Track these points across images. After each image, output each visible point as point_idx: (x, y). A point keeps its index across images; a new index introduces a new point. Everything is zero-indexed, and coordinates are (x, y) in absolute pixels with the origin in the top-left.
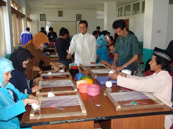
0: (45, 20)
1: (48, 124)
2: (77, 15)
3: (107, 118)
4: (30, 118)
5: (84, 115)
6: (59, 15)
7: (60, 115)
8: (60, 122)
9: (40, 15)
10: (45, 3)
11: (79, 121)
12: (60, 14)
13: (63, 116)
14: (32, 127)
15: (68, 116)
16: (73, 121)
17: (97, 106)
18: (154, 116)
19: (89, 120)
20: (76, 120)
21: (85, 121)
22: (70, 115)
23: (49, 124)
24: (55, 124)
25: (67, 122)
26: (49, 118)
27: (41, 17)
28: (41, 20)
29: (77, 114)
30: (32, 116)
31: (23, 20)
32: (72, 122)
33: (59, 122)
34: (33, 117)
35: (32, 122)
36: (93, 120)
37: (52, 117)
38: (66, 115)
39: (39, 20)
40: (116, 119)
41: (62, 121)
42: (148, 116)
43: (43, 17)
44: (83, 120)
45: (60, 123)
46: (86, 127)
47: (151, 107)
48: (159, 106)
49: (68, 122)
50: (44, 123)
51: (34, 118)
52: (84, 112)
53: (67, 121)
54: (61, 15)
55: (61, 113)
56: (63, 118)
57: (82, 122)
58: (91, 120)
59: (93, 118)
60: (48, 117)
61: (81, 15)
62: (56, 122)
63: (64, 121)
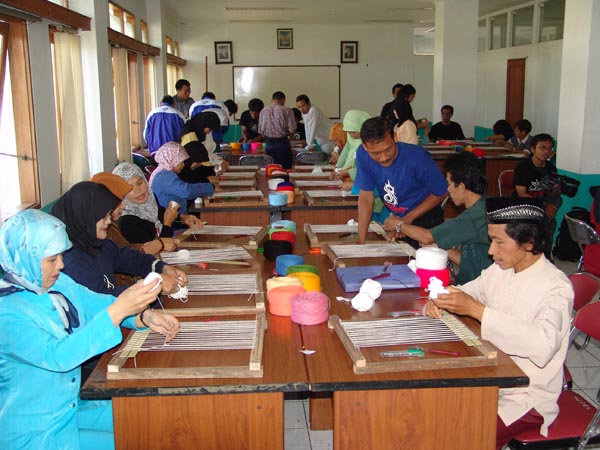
0: (232, 62)
1: (153, 395)
2: (342, 43)
3: (321, 387)
4: (109, 377)
5: (256, 376)
6: (281, 44)
7: (189, 374)
8: (186, 390)
9: (216, 43)
10: (230, 6)
11: (238, 390)
12: (285, 40)
13: (195, 375)
14: (114, 399)
15: (211, 376)
16: (223, 389)
17: (304, 355)
18: (465, 388)
19: (266, 391)
20: (231, 388)
21: (258, 391)
22: (215, 373)
23: (158, 394)
24: (173, 394)
25: (205, 392)
26: (160, 380)
27: (219, 51)
28: (217, 63)
29: (236, 373)
30: (112, 369)
31: (151, 67)
32: (220, 393)
33: (183, 390)
34: (115, 373)
35: (113, 387)
36: (278, 390)
37: (166, 377)
38: (206, 372)
39: (212, 60)
40: (347, 392)
41: (191, 389)
42: (444, 389)
43: (224, 50)
44: (249, 388)
45: (185, 394)
46: (259, 408)
47: (459, 365)
48: (481, 361)
49: (210, 391)
50: (143, 390)
51: (119, 377)
52: (255, 367)
53: (206, 388)
54: (288, 45)
55: (193, 368)
56: (196, 382)
57: (249, 395)
58: (274, 391)
59: (278, 386)
60: (156, 377)
61: (356, 43)
62: (176, 391)
63: (198, 389)
